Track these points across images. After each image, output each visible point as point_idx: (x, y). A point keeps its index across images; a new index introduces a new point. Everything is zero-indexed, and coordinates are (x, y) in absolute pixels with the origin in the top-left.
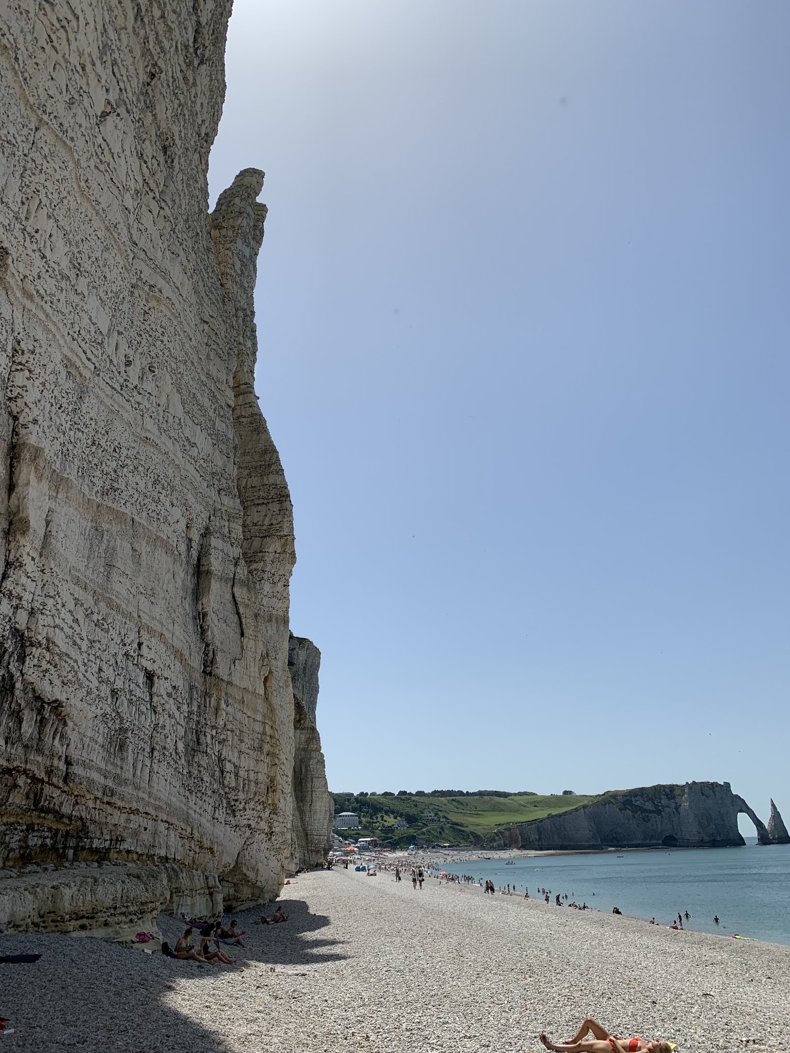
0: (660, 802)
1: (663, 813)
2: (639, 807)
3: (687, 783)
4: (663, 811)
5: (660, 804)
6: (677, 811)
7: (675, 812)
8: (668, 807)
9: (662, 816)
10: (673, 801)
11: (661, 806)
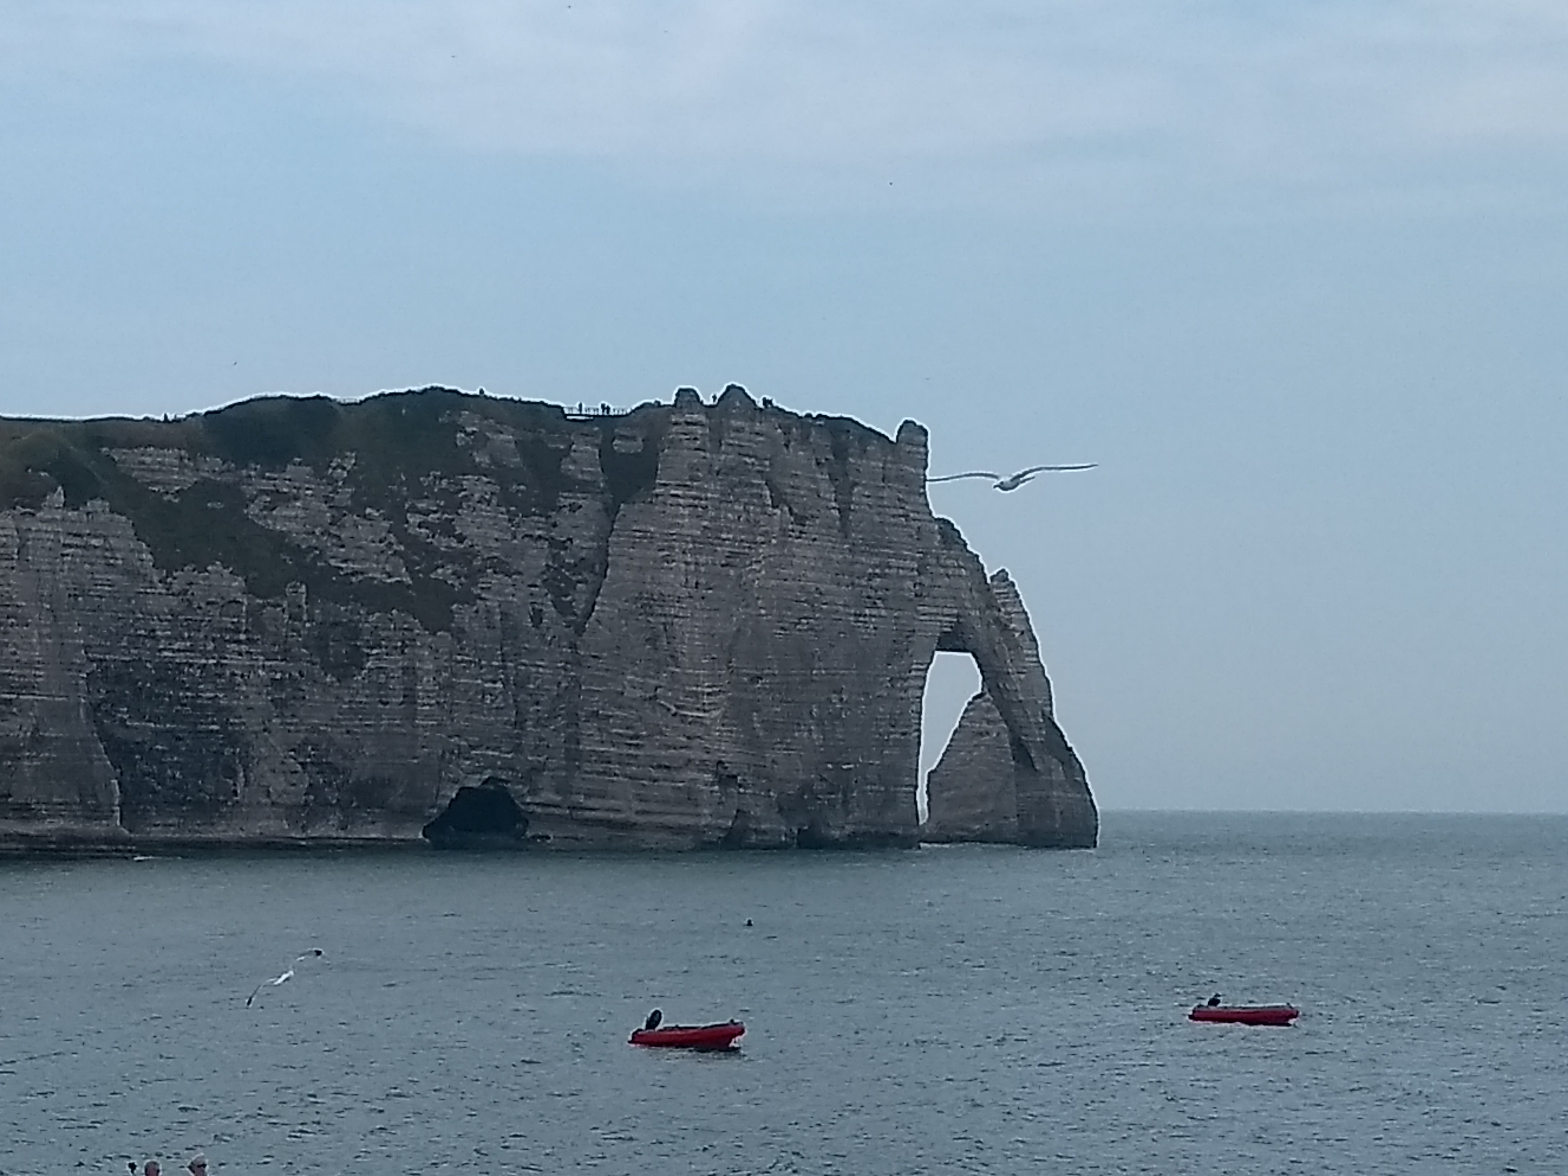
0: (447, 528)
1: (462, 614)
2: (297, 551)
3: (687, 397)
4: (469, 599)
5: (443, 543)
6: (563, 609)
7: (550, 610)
8: (500, 567)
9: (459, 634)
10: (536, 526)
11: (451, 557)
